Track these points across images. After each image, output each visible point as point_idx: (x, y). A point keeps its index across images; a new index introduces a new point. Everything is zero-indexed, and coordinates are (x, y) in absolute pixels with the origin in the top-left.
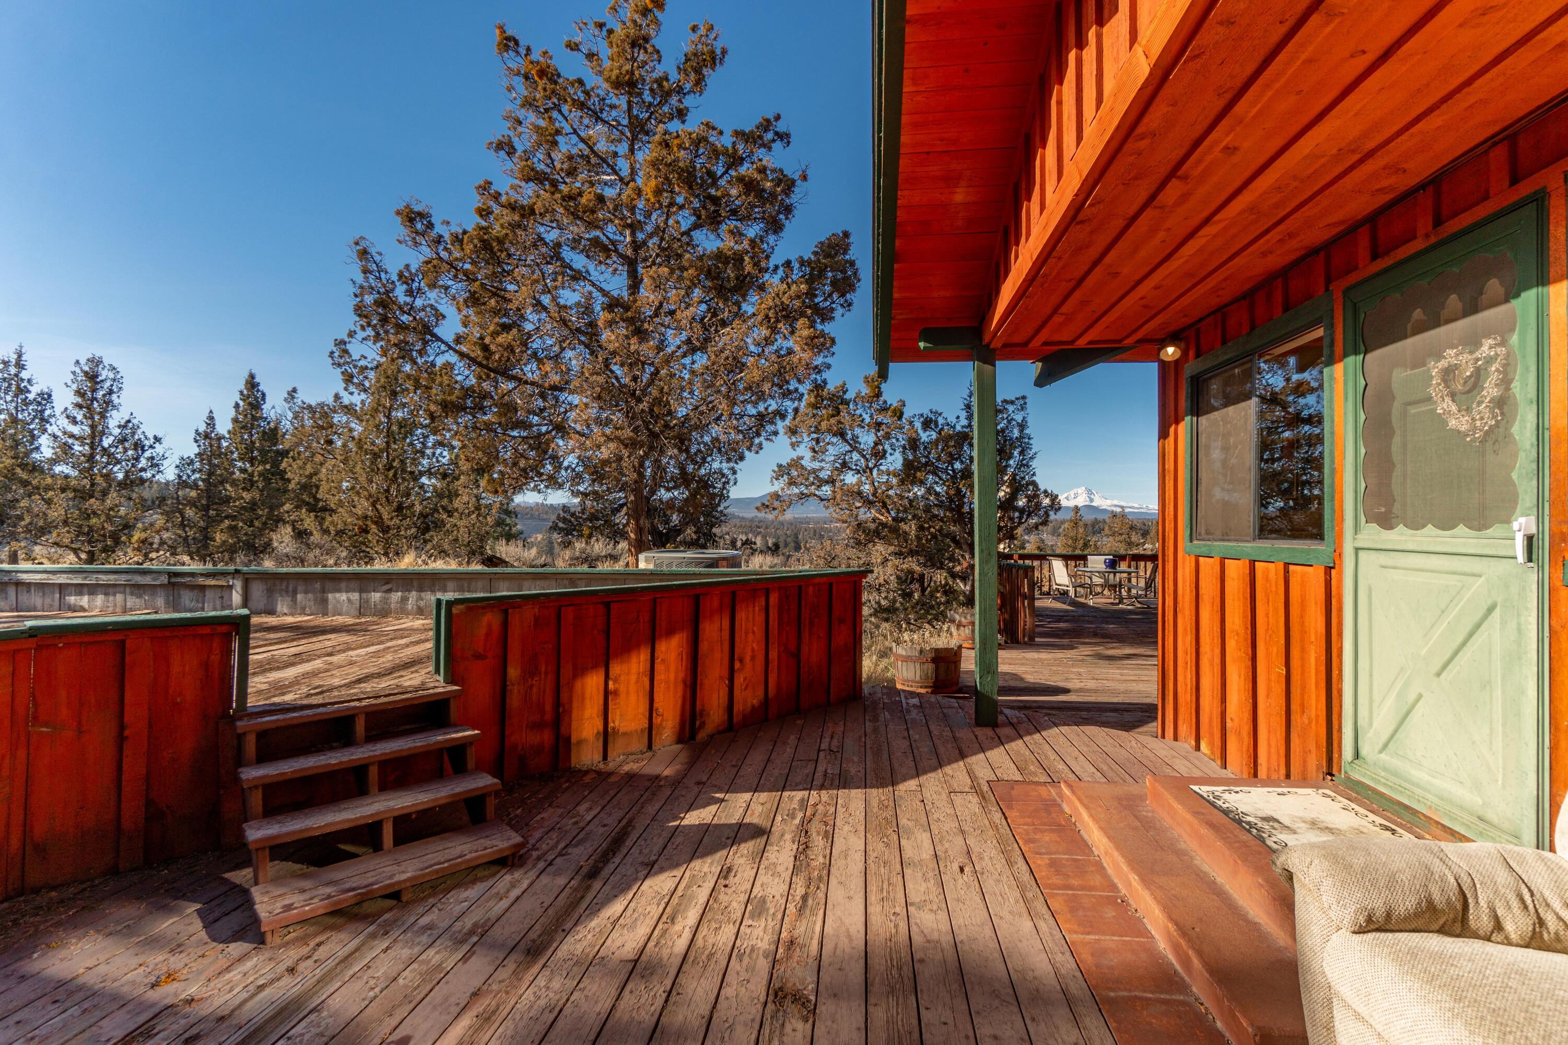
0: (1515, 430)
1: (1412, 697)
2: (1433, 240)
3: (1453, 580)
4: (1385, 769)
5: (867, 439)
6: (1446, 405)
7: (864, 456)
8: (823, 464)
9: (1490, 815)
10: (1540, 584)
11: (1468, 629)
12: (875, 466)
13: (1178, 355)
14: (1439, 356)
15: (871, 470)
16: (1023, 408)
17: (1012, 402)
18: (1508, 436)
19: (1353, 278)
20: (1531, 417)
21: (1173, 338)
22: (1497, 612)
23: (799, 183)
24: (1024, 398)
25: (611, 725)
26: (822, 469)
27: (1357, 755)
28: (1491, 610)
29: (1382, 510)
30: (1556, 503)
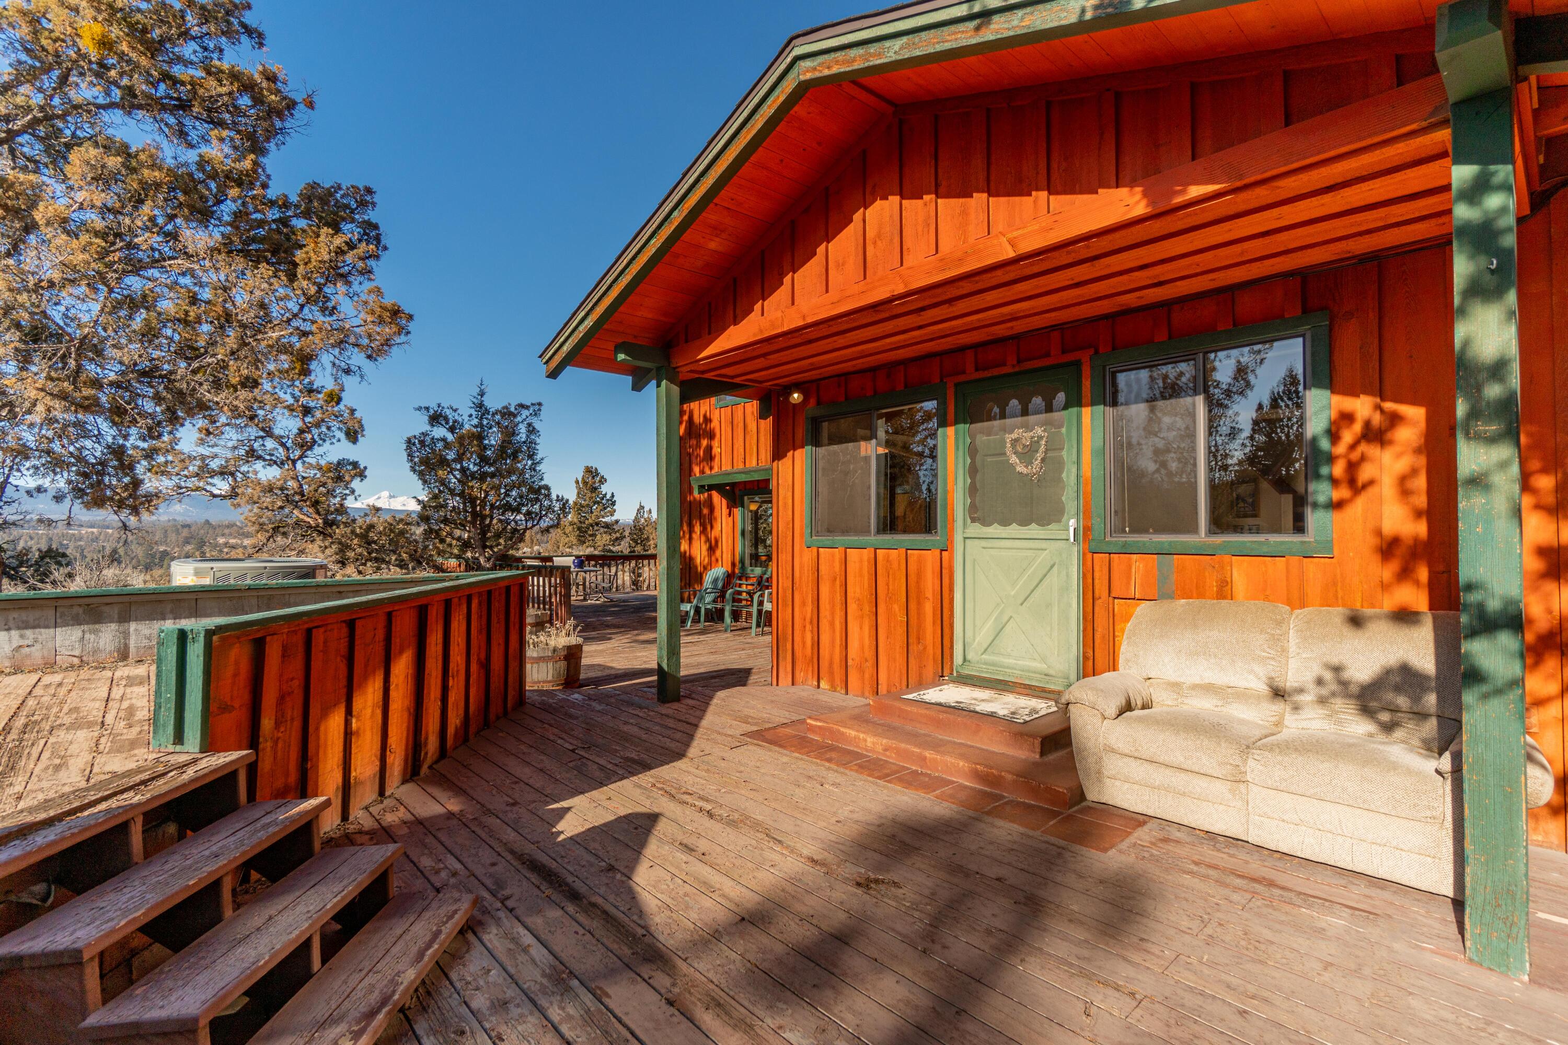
0: (1064, 475)
1: (1005, 618)
2: (1017, 369)
3: (1030, 553)
4: (985, 664)
5: (287, 425)
6: (1014, 459)
7: (283, 445)
8: (215, 450)
9: (1052, 672)
10: (1078, 552)
11: (1040, 577)
12: (300, 457)
13: (801, 399)
14: (1011, 432)
15: (294, 462)
16: (536, 414)
17: (527, 408)
18: (1060, 480)
19: (962, 378)
20: (1074, 470)
21: (798, 386)
22: (1055, 568)
23: (301, 107)
24: (540, 404)
25: (353, 774)
26: (215, 456)
27: (965, 660)
28: (1052, 567)
29: (977, 514)
30: (1086, 513)
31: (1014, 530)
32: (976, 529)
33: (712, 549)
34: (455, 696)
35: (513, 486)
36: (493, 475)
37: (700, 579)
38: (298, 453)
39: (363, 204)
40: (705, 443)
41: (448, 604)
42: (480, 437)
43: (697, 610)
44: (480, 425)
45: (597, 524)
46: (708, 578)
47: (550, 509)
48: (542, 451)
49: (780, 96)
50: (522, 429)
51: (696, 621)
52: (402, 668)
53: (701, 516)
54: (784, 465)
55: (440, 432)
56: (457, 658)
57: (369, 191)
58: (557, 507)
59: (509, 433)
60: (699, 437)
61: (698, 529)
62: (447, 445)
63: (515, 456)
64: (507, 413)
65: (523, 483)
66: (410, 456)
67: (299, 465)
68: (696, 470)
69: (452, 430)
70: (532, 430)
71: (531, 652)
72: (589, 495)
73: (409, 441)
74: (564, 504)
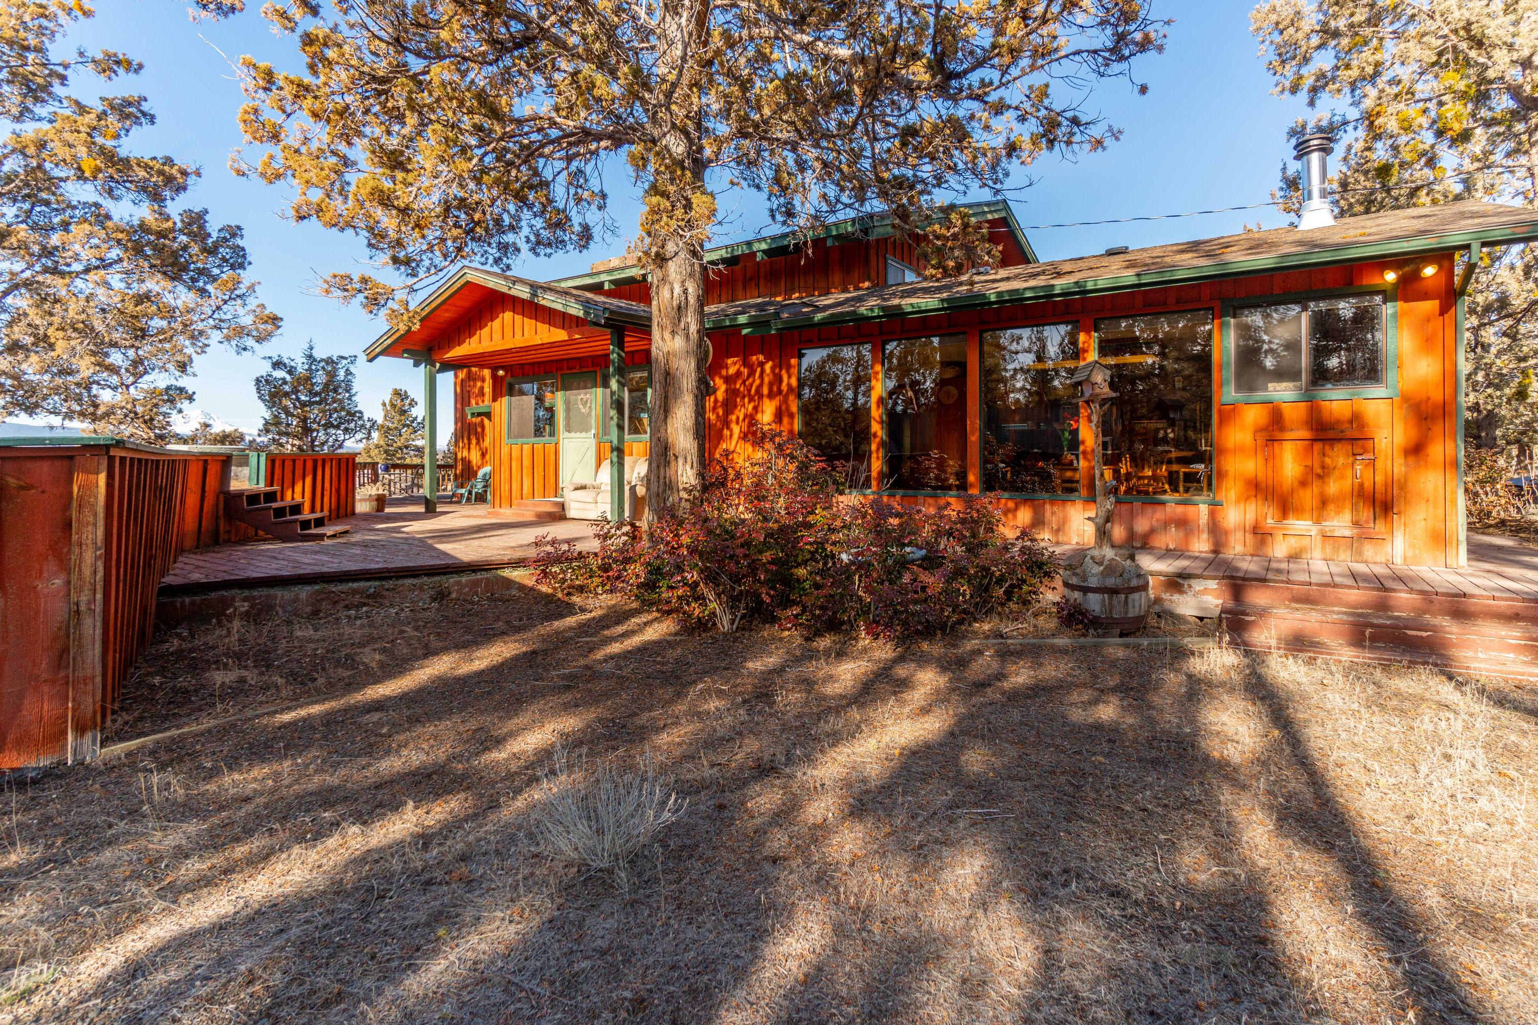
1: (575, 470)
2: (580, 371)
3: (582, 444)
6: (581, 406)
10: (595, 442)
11: (585, 453)
13: (501, 375)
14: (580, 395)
18: (591, 415)
20: (594, 412)
21: (502, 368)
29: (568, 429)
30: (597, 428)
31: (578, 435)
32: (567, 434)
33: (483, 455)
34: (326, 499)
35: (336, 410)
36: (319, 403)
37: (475, 474)
38: (131, 379)
39: (234, 235)
40: (479, 384)
41: (324, 461)
42: (309, 379)
43: (470, 493)
44: (310, 369)
45: (407, 447)
46: (480, 474)
47: (363, 426)
48: (356, 386)
49: (458, 285)
50: (342, 373)
51: (469, 500)
52: (308, 480)
53: (476, 433)
54: (497, 404)
55: (280, 374)
56: (327, 485)
57: (239, 228)
58: (368, 425)
59: (332, 375)
60: (475, 380)
61: (474, 441)
62: (285, 382)
63: (335, 391)
64: (329, 361)
65: (343, 409)
66: (259, 390)
67: (132, 389)
68: (473, 402)
69: (290, 372)
70: (348, 373)
71: (358, 497)
72: (397, 417)
73: (258, 381)
74: (374, 423)
